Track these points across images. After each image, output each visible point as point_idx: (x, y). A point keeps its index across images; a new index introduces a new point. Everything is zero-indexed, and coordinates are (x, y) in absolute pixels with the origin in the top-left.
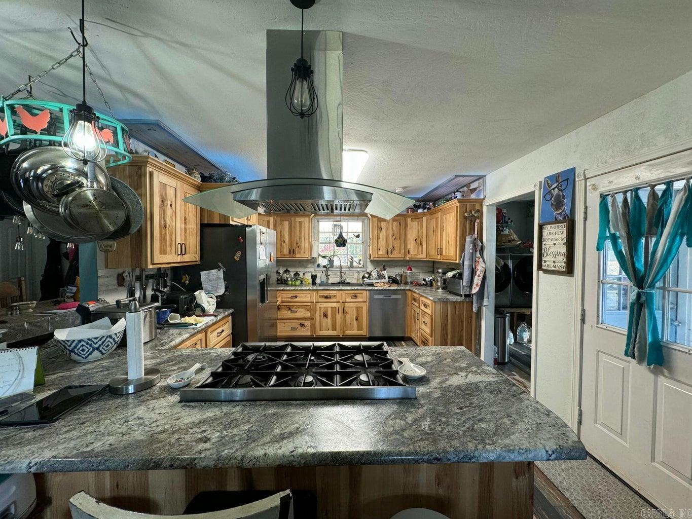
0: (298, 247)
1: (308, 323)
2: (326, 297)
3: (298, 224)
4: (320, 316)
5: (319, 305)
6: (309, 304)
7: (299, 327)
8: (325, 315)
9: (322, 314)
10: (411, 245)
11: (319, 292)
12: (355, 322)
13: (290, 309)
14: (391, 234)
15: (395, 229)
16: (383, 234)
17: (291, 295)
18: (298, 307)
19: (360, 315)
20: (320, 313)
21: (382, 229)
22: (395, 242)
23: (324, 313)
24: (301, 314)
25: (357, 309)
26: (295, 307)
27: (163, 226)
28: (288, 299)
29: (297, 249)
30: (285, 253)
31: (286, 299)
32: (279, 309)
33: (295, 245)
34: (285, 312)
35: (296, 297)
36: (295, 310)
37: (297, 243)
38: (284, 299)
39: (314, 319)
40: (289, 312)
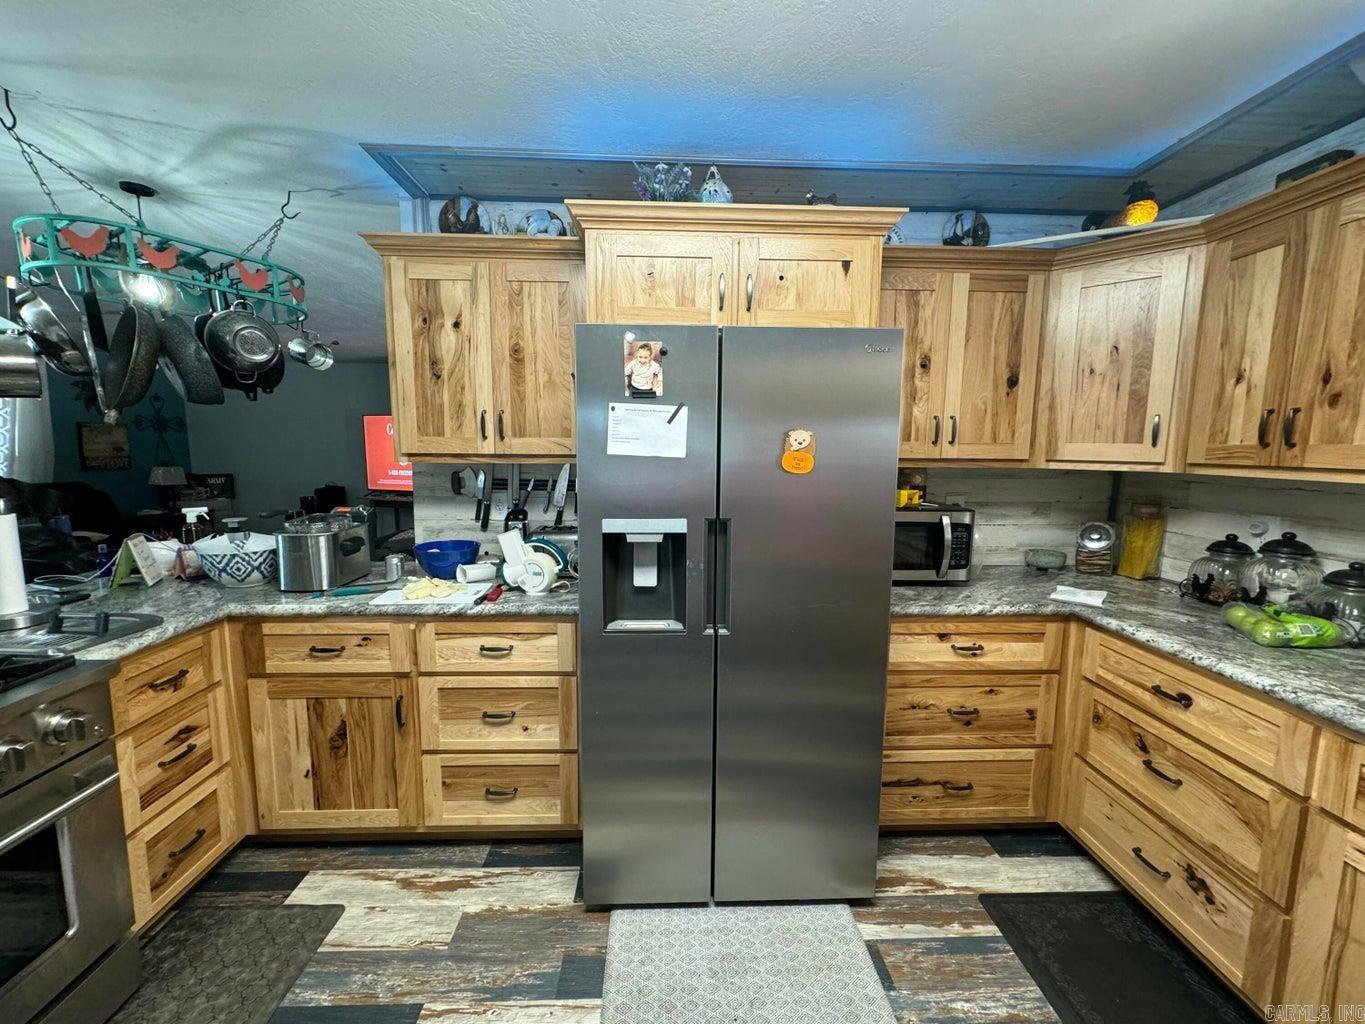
0: (1332, 401)
17: (1157, 681)
24: (1205, 816)
26: (1170, 752)
27: (428, 374)
28: (1139, 693)
29: (1321, 416)
30: (1235, 440)
31: (1129, 688)
32: (1097, 718)
33: (1307, 386)
34: (1116, 749)
35: (1184, 701)
36: (1171, 772)
37: (1327, 379)
38: (1121, 683)
39: (1289, 909)
40: (1135, 761)
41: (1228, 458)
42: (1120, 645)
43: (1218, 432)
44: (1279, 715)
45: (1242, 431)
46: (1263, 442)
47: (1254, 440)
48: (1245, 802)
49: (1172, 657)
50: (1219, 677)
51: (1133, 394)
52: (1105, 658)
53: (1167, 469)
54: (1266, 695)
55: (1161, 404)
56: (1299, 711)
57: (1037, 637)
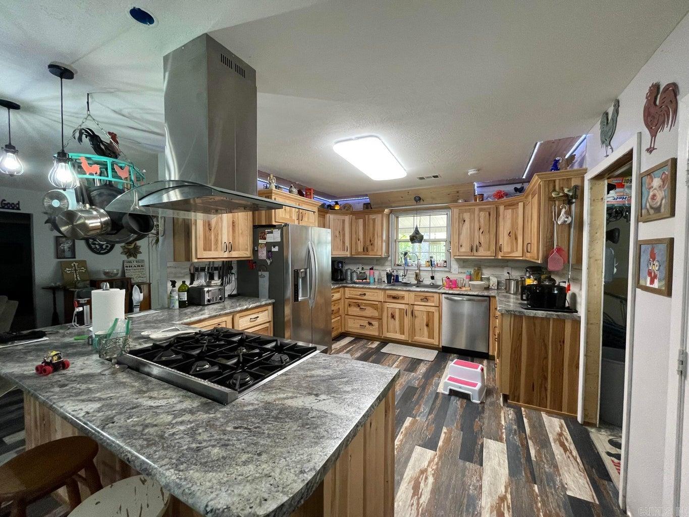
0: (372, 244)
1: (375, 323)
2: (394, 298)
3: (371, 222)
4: (388, 317)
5: (387, 305)
6: (377, 303)
7: (368, 326)
8: (393, 317)
9: (390, 315)
10: (504, 240)
11: (387, 292)
12: (425, 327)
13: (359, 306)
14: (477, 227)
15: (482, 221)
16: (466, 228)
17: (360, 293)
18: (366, 305)
19: (431, 321)
20: (388, 314)
21: (464, 221)
22: (482, 238)
23: (392, 314)
24: (369, 312)
25: (428, 314)
26: (364, 304)
27: (207, 229)
28: (357, 297)
29: (370, 246)
30: (359, 251)
31: (355, 296)
32: (349, 305)
33: (368, 243)
34: (354, 309)
35: (365, 294)
36: (364, 307)
37: (370, 241)
38: (353, 296)
39: (381, 319)
40: (358, 309)
41: (358, 253)
42: (352, 289)
43: (356, 249)
44: (377, 291)
45: (360, 249)
46: (364, 251)
47: (362, 251)
48: (375, 306)
49: (362, 288)
50: (370, 288)
51: (343, 241)
52: (350, 292)
53: (349, 256)
54: (376, 289)
55: (347, 243)
56: (380, 289)
57: (339, 292)
